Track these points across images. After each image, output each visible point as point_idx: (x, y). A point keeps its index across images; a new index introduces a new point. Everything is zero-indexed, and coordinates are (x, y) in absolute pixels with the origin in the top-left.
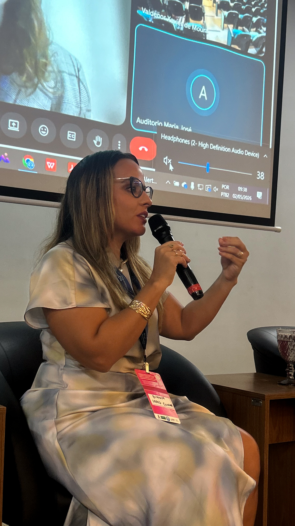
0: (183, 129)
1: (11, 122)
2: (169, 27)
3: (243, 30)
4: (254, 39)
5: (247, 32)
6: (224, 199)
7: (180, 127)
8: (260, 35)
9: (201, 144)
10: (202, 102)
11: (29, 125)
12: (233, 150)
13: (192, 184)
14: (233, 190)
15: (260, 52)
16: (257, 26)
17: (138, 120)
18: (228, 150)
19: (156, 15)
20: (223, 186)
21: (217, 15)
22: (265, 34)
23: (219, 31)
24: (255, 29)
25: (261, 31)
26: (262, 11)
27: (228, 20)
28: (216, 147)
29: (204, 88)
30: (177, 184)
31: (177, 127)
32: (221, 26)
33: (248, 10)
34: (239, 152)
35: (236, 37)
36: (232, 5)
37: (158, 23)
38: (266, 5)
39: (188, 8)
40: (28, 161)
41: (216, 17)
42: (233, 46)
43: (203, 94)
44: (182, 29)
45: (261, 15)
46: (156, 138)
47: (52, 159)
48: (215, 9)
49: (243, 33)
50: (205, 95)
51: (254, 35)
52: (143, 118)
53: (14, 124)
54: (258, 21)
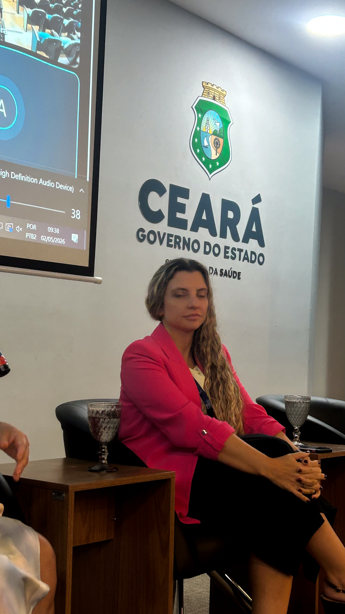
3: (52, 34)
4: (66, 46)
5: (57, 37)
6: (31, 241)
8: (73, 42)
12: (41, 181)
15: (74, 62)
16: (70, 30)
18: (35, 180)
20: (28, 225)
21: (18, 13)
22: (79, 41)
23: (22, 33)
24: (66, 34)
25: (75, 37)
26: (75, 12)
27: (33, 20)
28: (19, 177)
29: (2, 101)
32: (24, 26)
33: (58, 10)
34: (49, 184)
35: (42, 42)
38: (80, 6)
42: (38, 52)
43: (1, 109)
45: (74, 17)
48: (15, 5)
49: (52, 38)
50: (4, 111)
51: (66, 41)
54: (71, 24)
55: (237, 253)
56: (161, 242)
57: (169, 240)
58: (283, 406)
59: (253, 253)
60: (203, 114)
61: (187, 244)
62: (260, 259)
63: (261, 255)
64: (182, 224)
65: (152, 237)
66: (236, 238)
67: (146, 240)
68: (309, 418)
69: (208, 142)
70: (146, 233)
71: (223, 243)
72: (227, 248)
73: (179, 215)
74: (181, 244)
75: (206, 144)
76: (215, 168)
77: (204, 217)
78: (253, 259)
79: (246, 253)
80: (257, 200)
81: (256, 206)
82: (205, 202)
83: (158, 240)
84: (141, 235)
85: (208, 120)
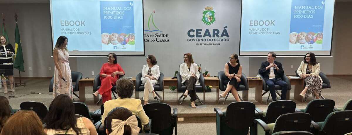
55: (219, 40)
57: (197, 40)
59: (224, 39)
60: (205, 14)
61: (202, 40)
62: (228, 40)
64: (201, 36)
66: (218, 36)
69: (208, 19)
70: (190, 40)
71: (213, 38)
72: (215, 39)
73: (199, 35)
74: (200, 40)
76: (210, 23)
77: (207, 34)
78: (225, 40)
79: (222, 39)
80: (226, 27)
81: (225, 29)
82: (207, 31)
83: (193, 41)
84: (188, 40)
85: (207, 14)
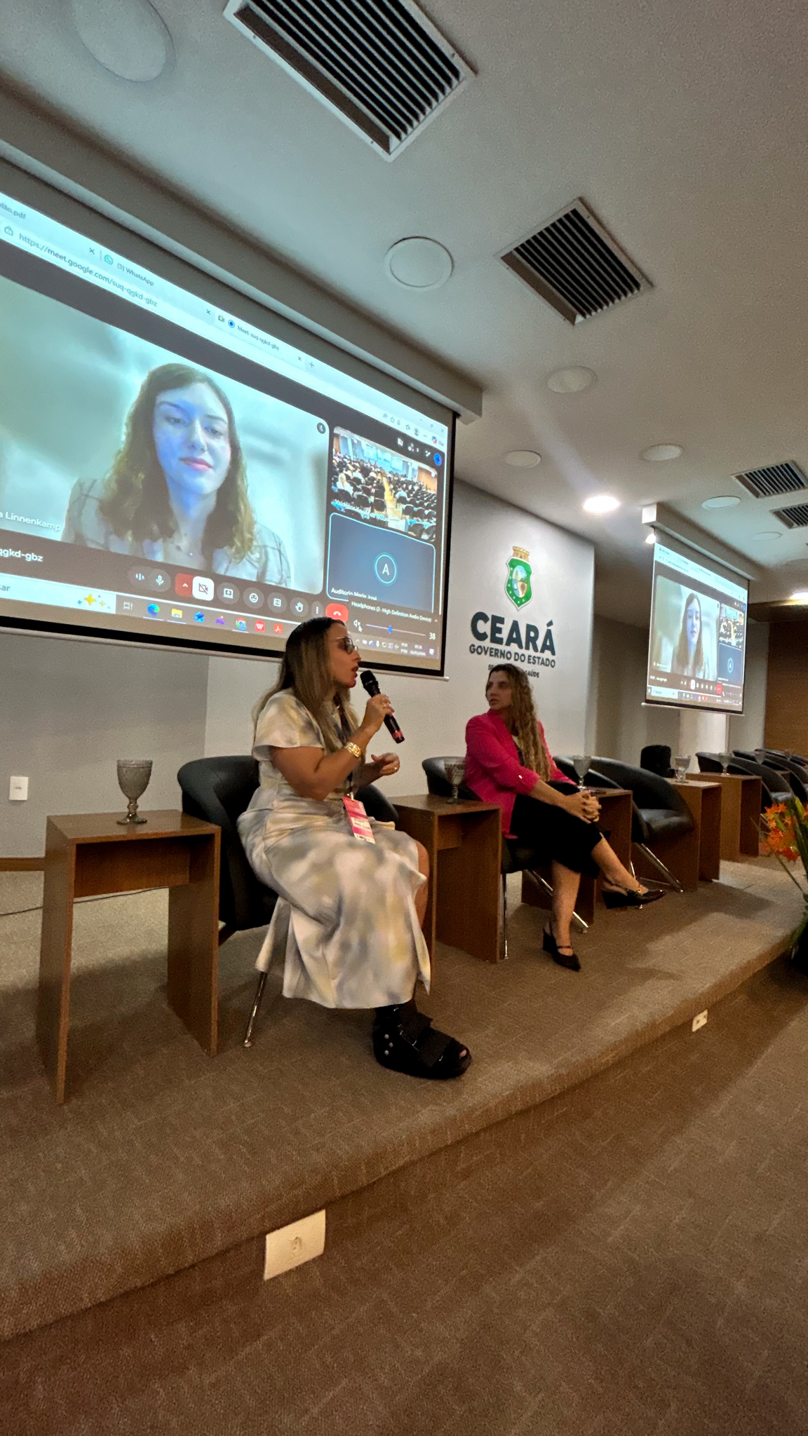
0: (369, 597)
1: (227, 591)
2: (357, 516)
3: (418, 521)
4: (426, 528)
5: (421, 522)
6: (405, 654)
7: (367, 596)
8: (431, 525)
9: (384, 610)
10: (385, 577)
11: (241, 594)
12: (411, 616)
13: (378, 642)
14: (411, 648)
15: (431, 538)
16: (429, 517)
17: (333, 590)
18: (406, 615)
19: (347, 506)
20: (403, 644)
21: (396, 507)
22: (435, 524)
23: (398, 520)
24: (426, 520)
25: (432, 521)
26: (432, 506)
27: (406, 512)
28: (397, 613)
29: (386, 565)
30: (365, 642)
31: (365, 596)
32: (400, 516)
33: (421, 504)
34: (415, 617)
35: (412, 525)
36: (408, 499)
37: (349, 513)
38: (435, 501)
39: (373, 501)
40: (240, 623)
41: (396, 510)
42: (409, 533)
43: (386, 570)
44: (368, 518)
45: (432, 508)
46: (347, 605)
47: (260, 622)
48: (395, 502)
49: (418, 523)
50: (387, 571)
51: (426, 524)
52: (337, 589)
53: (229, 593)
54: (430, 513)
55: (537, 660)
56: (486, 653)
57: (491, 652)
58: (572, 763)
59: (547, 659)
60: (514, 567)
61: (503, 654)
62: (551, 664)
63: (553, 661)
64: (500, 641)
65: (480, 650)
66: (536, 649)
67: (475, 653)
68: (590, 770)
69: (517, 586)
70: (476, 648)
71: (527, 653)
72: (529, 656)
73: (497, 635)
74: (499, 654)
75: (515, 587)
76: (522, 603)
77: (514, 636)
78: (547, 664)
79: (543, 660)
80: (550, 624)
81: (550, 628)
82: (515, 626)
83: (483, 652)
84: (473, 650)
85: (517, 572)
